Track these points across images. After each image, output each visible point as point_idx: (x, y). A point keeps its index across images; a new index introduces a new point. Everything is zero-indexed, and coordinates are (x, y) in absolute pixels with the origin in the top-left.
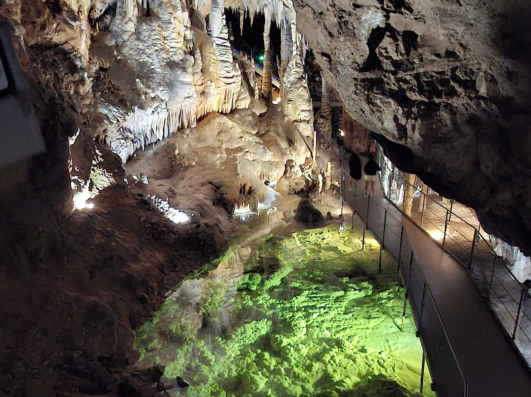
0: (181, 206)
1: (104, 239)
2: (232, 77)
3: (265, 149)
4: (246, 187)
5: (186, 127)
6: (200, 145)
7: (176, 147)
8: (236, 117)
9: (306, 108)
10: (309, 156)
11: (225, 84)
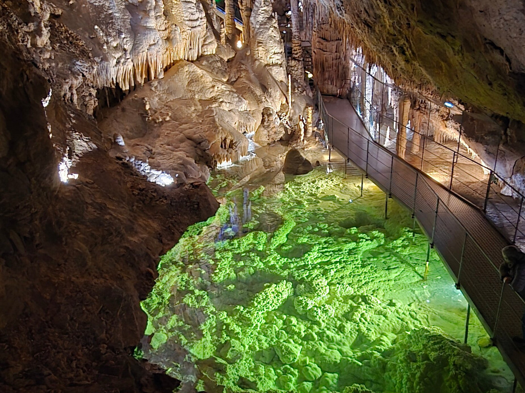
0: (162, 167)
1: (98, 214)
2: (197, 20)
3: (240, 98)
4: (227, 140)
5: (153, 78)
6: (172, 98)
7: (146, 102)
8: (203, 64)
9: (278, 50)
10: (284, 102)
11: (190, 28)
